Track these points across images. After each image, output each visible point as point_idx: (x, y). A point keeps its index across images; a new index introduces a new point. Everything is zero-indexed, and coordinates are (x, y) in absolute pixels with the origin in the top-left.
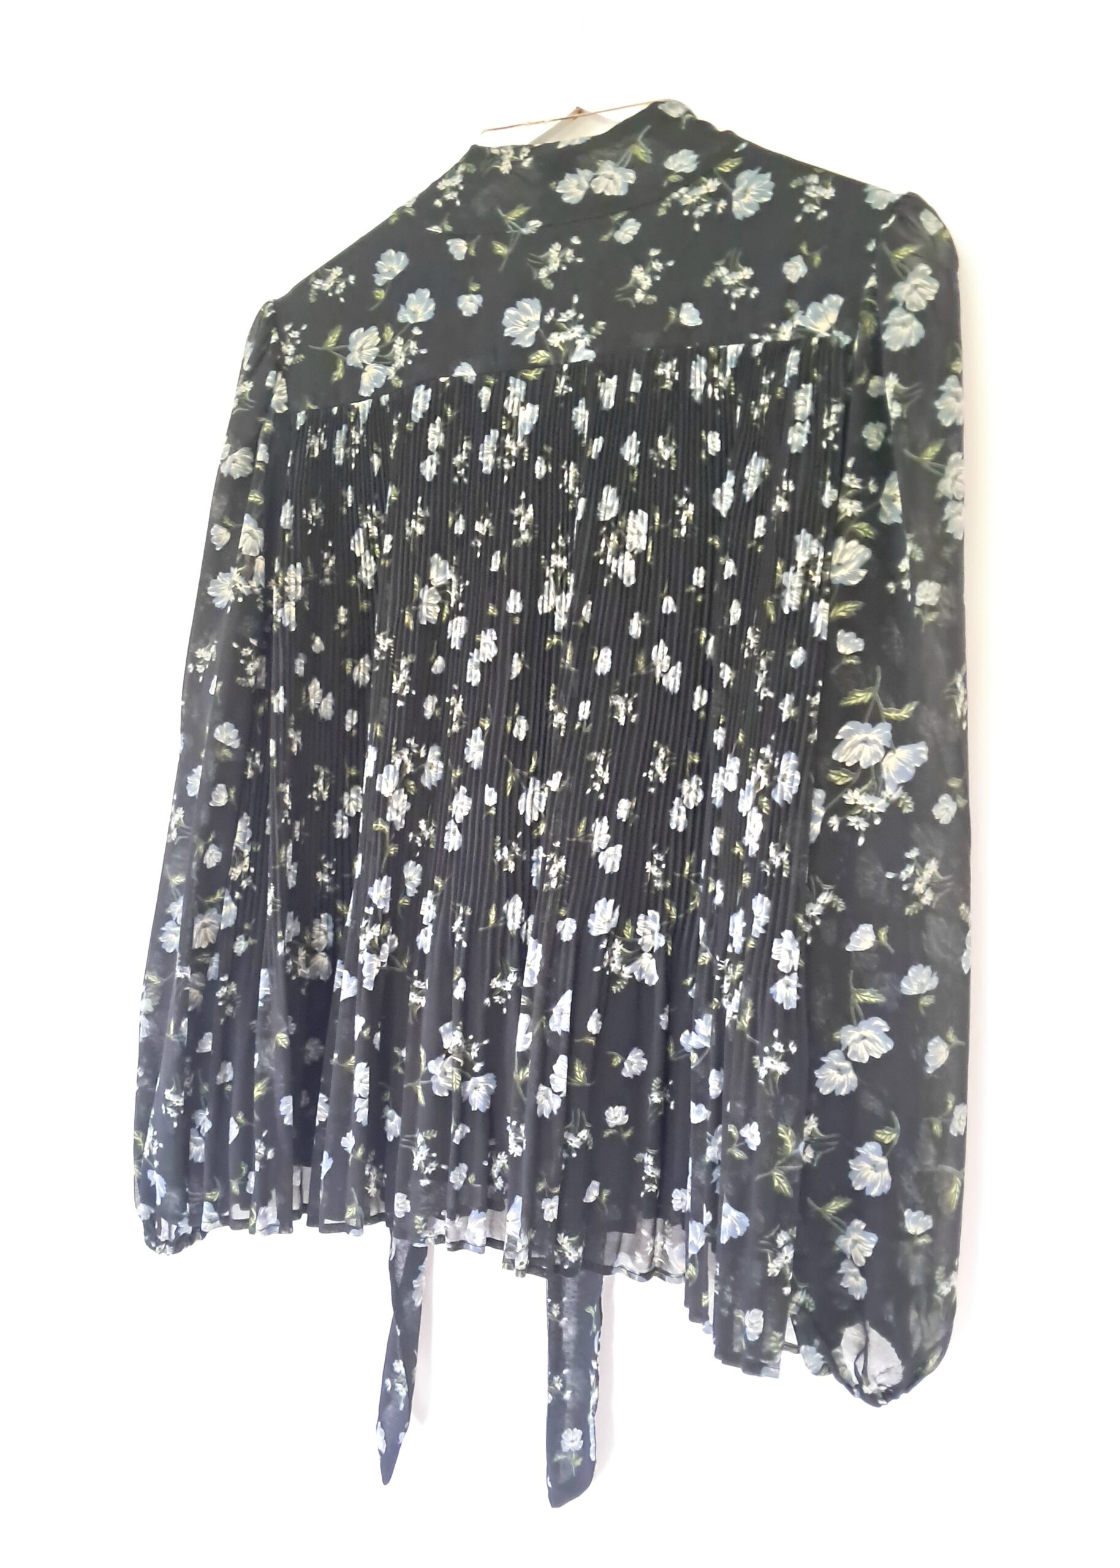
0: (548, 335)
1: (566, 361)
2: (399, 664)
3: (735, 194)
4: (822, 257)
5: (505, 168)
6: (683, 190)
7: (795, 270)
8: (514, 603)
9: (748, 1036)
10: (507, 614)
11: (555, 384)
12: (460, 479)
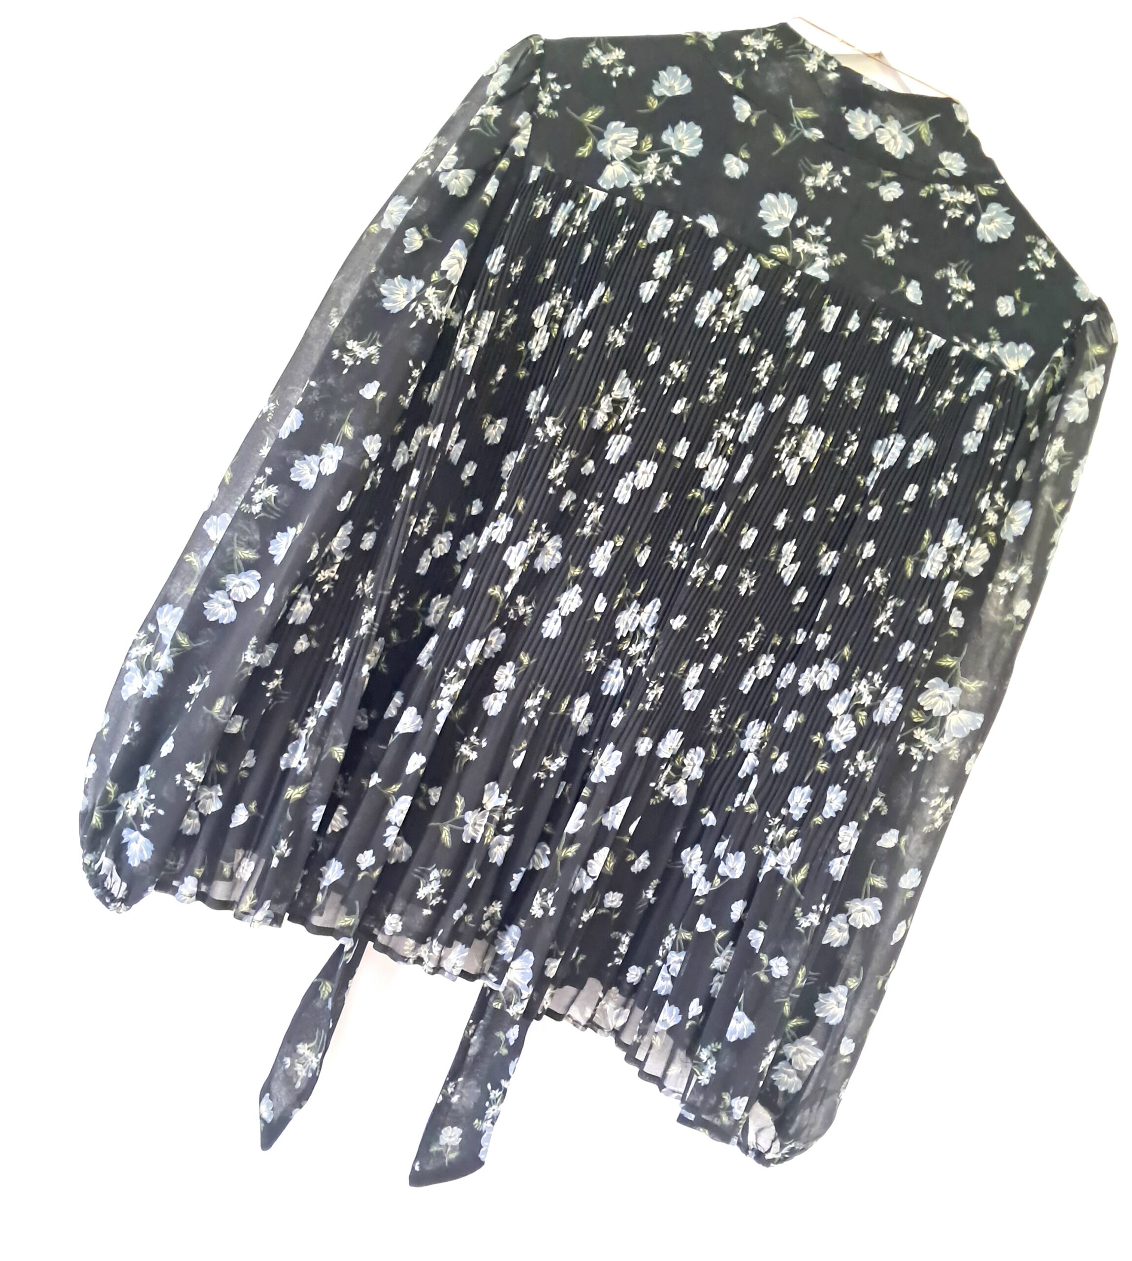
0: (794, 238)
1: (802, 269)
2: (562, 455)
3: (983, 216)
4: (1030, 310)
5: (811, 66)
6: (946, 186)
7: (1005, 306)
8: (681, 449)
9: (798, 891)
10: (672, 456)
11: (785, 282)
12: (670, 316)
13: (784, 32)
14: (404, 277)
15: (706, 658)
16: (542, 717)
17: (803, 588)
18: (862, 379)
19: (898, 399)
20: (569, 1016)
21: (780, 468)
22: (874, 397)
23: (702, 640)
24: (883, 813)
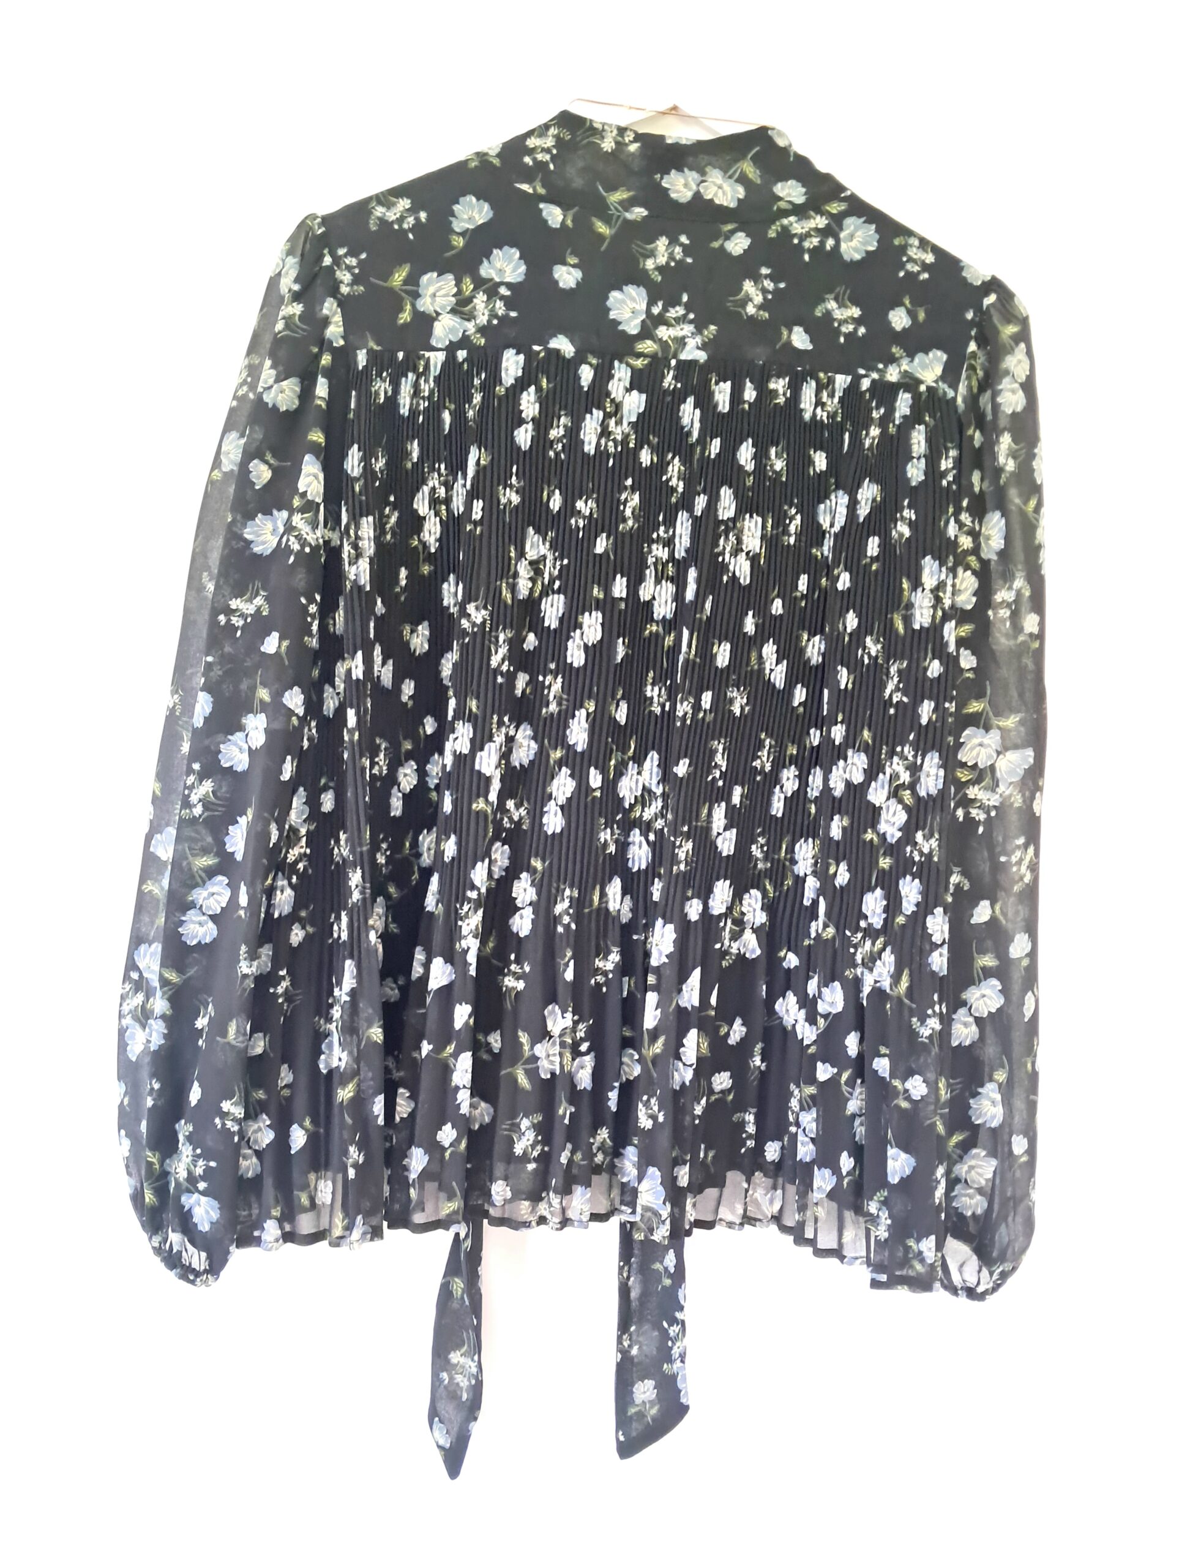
0: (656, 327)
1: (675, 356)
2: (497, 638)
3: (842, 235)
4: (926, 313)
5: (608, 145)
6: (792, 219)
7: (899, 319)
8: (620, 587)
9: (906, 1001)
10: (614, 599)
11: (663, 377)
12: (557, 454)
13: (567, 120)
14: (264, 514)
15: (724, 795)
16: (578, 917)
17: (799, 686)
18: (780, 447)
19: (824, 455)
20: (721, 1220)
21: (728, 570)
22: (799, 462)
23: (714, 778)
24: (966, 888)
